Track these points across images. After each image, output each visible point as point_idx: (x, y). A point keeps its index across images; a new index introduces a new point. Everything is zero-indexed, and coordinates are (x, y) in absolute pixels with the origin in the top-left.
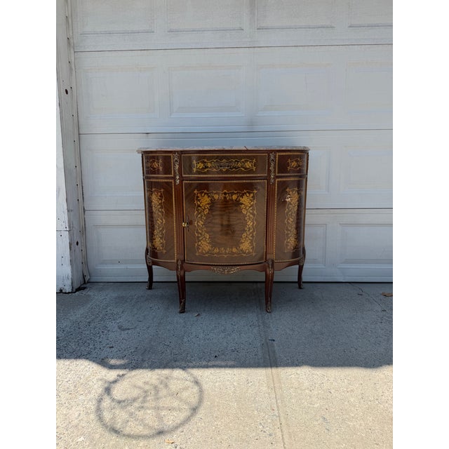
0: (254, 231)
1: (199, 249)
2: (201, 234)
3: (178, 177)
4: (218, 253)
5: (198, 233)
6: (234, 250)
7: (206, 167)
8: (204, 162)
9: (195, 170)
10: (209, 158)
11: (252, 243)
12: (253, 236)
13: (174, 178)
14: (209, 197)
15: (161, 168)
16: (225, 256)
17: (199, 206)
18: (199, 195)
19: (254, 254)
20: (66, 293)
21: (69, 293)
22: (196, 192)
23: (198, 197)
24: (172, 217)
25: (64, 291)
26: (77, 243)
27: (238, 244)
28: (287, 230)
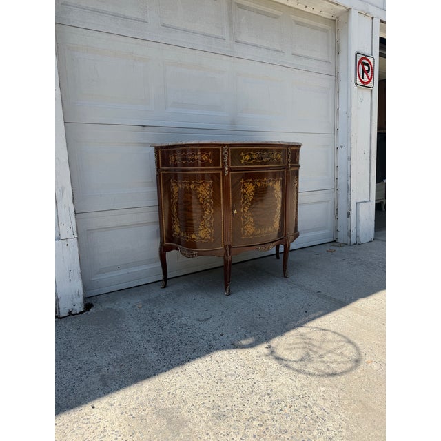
1: (244, 232)
2: (246, 218)
3: (227, 169)
4: (260, 234)
5: (244, 218)
7: (252, 159)
8: (250, 154)
9: (242, 161)
10: (255, 151)
12: (280, 216)
13: (223, 170)
14: (253, 184)
15: (211, 161)
17: (245, 194)
18: (245, 184)
20: (76, 314)
21: (81, 313)
22: (242, 181)
23: (244, 186)
24: (220, 206)
25: (73, 313)
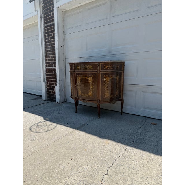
0: (93, 89)
3: (74, 71)
4: (83, 96)
6: (87, 95)
11: (92, 93)
12: (92, 91)
16: (85, 97)
19: (93, 97)
25: (58, 103)
26: (63, 90)
27: (88, 93)
28: (105, 90)
